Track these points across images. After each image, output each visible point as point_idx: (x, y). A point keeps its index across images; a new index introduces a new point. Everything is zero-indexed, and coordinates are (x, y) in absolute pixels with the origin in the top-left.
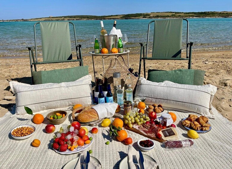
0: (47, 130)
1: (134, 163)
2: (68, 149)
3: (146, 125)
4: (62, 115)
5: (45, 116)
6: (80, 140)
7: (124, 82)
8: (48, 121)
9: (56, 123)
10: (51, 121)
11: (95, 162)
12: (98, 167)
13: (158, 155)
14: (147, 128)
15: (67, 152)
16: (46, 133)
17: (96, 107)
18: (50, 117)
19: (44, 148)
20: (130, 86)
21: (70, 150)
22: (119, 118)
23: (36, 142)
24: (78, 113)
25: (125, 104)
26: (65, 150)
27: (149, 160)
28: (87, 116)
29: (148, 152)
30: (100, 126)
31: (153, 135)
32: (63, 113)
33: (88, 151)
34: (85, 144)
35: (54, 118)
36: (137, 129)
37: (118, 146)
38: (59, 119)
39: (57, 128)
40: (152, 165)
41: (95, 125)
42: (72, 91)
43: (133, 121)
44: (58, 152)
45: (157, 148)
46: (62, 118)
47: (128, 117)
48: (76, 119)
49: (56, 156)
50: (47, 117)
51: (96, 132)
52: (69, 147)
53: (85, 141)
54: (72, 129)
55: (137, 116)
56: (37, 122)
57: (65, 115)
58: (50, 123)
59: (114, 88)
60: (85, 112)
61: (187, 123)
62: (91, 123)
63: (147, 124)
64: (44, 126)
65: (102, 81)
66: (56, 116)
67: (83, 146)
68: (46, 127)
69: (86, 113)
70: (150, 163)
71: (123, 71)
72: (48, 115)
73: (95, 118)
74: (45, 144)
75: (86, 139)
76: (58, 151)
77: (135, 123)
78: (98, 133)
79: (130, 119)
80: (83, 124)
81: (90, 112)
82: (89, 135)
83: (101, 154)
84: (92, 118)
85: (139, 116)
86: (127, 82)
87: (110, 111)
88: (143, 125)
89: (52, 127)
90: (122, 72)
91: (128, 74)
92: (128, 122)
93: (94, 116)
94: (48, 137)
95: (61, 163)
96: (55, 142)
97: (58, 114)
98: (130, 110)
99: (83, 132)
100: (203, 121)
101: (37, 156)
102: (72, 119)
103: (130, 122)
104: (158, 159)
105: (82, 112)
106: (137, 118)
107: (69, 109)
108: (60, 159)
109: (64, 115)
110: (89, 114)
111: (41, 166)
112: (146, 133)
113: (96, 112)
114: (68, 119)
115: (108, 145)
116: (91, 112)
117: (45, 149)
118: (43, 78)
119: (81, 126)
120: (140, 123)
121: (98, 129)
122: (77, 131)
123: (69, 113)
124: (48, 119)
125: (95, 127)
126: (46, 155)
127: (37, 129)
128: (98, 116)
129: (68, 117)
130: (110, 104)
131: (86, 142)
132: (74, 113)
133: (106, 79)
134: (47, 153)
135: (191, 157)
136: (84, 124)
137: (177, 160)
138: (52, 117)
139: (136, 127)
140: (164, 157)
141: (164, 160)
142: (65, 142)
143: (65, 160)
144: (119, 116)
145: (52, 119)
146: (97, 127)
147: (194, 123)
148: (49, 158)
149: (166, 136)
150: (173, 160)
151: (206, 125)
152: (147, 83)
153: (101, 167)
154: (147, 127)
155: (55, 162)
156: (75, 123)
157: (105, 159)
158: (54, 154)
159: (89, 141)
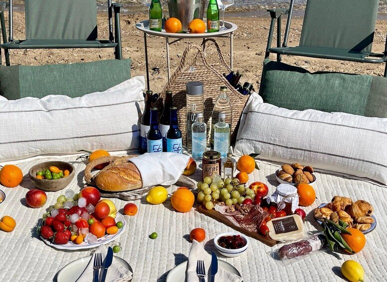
0: (30, 201)
1: (197, 273)
2: (70, 240)
3: (242, 206)
4: (64, 171)
5: (25, 172)
6: (97, 224)
7: (214, 105)
8: (33, 181)
9: (48, 188)
10: (38, 182)
11: (121, 267)
12: (126, 275)
13: (251, 266)
14: (243, 212)
15: (69, 245)
16: (28, 206)
17: (138, 160)
18: (37, 175)
19: (23, 234)
20: (224, 116)
21: (75, 242)
22: (189, 187)
23: (7, 221)
24: (99, 171)
25: (206, 157)
26: (64, 242)
27: (228, 272)
28: (116, 177)
29: (232, 259)
30: (144, 201)
31: (252, 228)
32: (66, 167)
33: (112, 247)
34: (106, 233)
35: (44, 176)
36: (222, 212)
37: (174, 243)
38: (57, 180)
39: (52, 199)
40: (230, 279)
41: (133, 198)
42: (100, 117)
43: (216, 196)
44: (52, 245)
45: (253, 254)
46: (61, 177)
47: (205, 186)
48: (94, 182)
49: (48, 251)
50: (31, 174)
51: (133, 213)
52: (74, 237)
53: (107, 227)
54: (82, 202)
55: (225, 186)
56: (7, 183)
57: (70, 173)
58: (36, 188)
59: (188, 119)
60: (114, 168)
61: (323, 214)
62: (125, 194)
63: (245, 205)
64: (23, 192)
65: (161, 99)
66: (49, 173)
67: (103, 238)
68: (28, 195)
69: (116, 172)
70: (229, 276)
71: (212, 80)
72: (33, 170)
73: (135, 184)
74: (24, 227)
75: (109, 224)
76: (51, 242)
77: (221, 199)
78: (136, 215)
79: (209, 191)
80: (107, 195)
81: (125, 170)
82: (118, 217)
83: (137, 255)
84: (128, 182)
85: (231, 187)
86: (217, 107)
87: (169, 171)
88: (237, 206)
89: (39, 196)
90: (210, 83)
91: (222, 88)
92: (204, 197)
93: (133, 179)
94: (30, 215)
95: (56, 264)
96: (47, 225)
97: (54, 169)
98: (215, 171)
99: (103, 210)
100: (360, 211)
101: (10, 249)
102: (84, 182)
103: (209, 198)
104: (248, 272)
105: (106, 168)
106: (225, 191)
107: (80, 160)
108: (54, 257)
109: (67, 172)
110: (122, 174)
111: (17, 267)
112: (239, 222)
113: (137, 170)
114: (76, 182)
115: (154, 240)
116: (127, 169)
117: (26, 237)
118: (22, 84)
119: (102, 199)
120: (230, 202)
121: (138, 207)
122: (91, 207)
123: (79, 168)
124: (32, 178)
125: (132, 202)
126: (27, 247)
127: (9, 197)
128: (142, 180)
129: (76, 177)
130: (171, 156)
131: (108, 230)
132: (90, 169)
133: (168, 95)
134: (29, 243)
135: (317, 274)
136: (110, 195)
137: (286, 277)
138: (41, 174)
139: (220, 209)
140: (263, 270)
141: (260, 275)
142: (65, 227)
143: (64, 259)
144: (189, 183)
145: (40, 177)
146: (138, 203)
147: (338, 215)
148: (33, 253)
149: (278, 232)
150: (278, 275)
151: (364, 219)
152: (266, 109)
153: (132, 276)
154: (244, 210)
155: (45, 261)
156: (88, 191)
157: (143, 264)
158: (43, 248)
159: (115, 229)
